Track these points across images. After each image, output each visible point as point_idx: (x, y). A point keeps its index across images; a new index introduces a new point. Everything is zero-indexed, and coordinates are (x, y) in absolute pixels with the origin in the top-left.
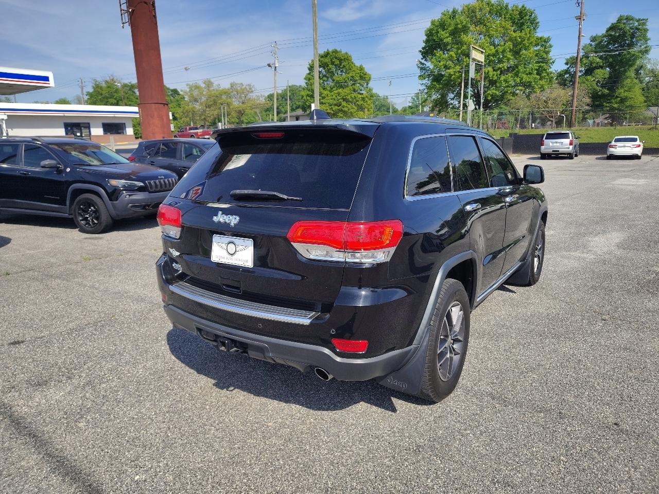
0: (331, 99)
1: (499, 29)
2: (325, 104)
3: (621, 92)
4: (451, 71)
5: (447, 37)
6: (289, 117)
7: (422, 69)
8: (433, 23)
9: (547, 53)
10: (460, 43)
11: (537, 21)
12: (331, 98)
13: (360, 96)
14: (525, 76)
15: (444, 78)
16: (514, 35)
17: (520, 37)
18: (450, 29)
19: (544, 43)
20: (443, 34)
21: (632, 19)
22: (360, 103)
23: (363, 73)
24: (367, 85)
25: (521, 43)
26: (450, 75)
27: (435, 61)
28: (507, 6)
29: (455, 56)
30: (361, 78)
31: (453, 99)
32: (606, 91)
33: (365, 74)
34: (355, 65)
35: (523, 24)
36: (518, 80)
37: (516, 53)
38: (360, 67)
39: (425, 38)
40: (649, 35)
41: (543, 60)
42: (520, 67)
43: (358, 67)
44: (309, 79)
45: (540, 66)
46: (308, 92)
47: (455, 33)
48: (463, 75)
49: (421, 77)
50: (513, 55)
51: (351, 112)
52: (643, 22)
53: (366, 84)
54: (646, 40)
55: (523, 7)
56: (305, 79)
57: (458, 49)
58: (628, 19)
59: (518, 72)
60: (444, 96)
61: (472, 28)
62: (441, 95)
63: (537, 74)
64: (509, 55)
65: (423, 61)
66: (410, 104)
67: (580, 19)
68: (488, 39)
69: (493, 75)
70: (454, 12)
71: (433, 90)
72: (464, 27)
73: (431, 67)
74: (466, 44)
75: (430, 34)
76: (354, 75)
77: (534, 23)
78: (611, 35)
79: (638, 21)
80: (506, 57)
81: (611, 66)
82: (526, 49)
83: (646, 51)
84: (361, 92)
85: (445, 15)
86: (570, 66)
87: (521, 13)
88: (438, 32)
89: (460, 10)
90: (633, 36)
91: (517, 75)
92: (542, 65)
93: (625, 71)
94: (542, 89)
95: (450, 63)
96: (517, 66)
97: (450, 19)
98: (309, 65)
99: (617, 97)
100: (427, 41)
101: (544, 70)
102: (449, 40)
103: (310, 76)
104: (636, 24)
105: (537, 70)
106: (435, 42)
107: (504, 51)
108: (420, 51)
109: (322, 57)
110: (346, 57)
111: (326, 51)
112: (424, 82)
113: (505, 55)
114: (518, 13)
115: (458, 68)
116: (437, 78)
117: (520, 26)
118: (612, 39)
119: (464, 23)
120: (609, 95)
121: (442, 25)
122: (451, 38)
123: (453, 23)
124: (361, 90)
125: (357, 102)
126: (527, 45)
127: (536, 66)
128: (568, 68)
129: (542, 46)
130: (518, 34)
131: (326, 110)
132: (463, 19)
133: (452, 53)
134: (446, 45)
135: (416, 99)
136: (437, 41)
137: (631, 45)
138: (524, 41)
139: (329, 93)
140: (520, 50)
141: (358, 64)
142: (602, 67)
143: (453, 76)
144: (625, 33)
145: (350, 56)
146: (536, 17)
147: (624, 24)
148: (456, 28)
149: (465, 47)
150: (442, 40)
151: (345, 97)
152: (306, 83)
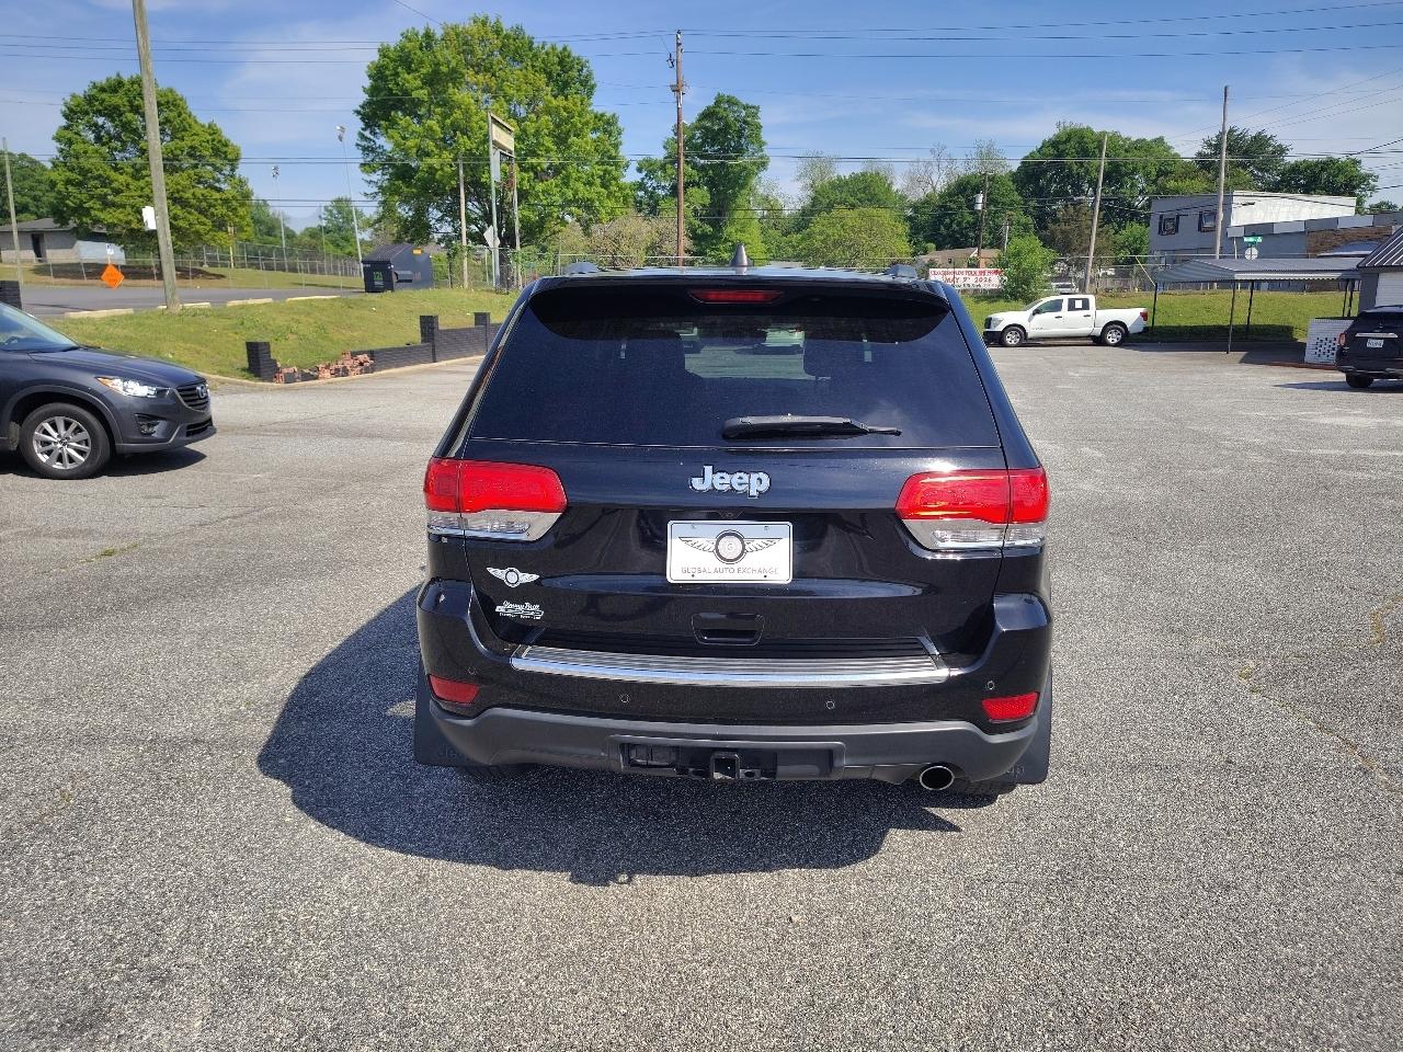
0: (140, 197)
1: (524, 87)
2: (124, 206)
3: (729, 230)
4: (434, 161)
5: (417, 89)
6: (15, 234)
7: (365, 149)
8: (384, 53)
9: (616, 146)
10: (448, 105)
11: (593, 82)
12: (139, 193)
13: (217, 195)
14: (580, 186)
15: (420, 174)
16: (554, 102)
17: (565, 109)
18: (424, 71)
19: (607, 125)
20: (411, 81)
21: (736, 103)
22: (220, 210)
23: (220, 141)
24: (233, 170)
25: (567, 121)
26: (432, 170)
27: (397, 136)
28: (531, 43)
29: (439, 129)
30: (217, 152)
31: (440, 220)
32: (709, 229)
33: (226, 146)
34: (196, 122)
35: (566, 85)
36: (570, 194)
37: (561, 141)
38: (210, 126)
39: (368, 83)
40: (764, 136)
41: (610, 159)
42: (570, 169)
43: (203, 126)
44: (70, 142)
45: (605, 171)
46: (68, 174)
47: (434, 80)
48: (461, 172)
49: (367, 167)
50: (556, 144)
51: (197, 233)
52: (753, 110)
53: (228, 168)
54: (761, 144)
55: (565, 49)
56: (58, 139)
57: (445, 116)
58: (731, 102)
59: (568, 177)
60: (421, 213)
61: (470, 76)
62: (416, 210)
63: (603, 186)
64: (548, 142)
65: (367, 133)
66: (324, 223)
67: (678, 91)
68: (505, 104)
69: (523, 179)
70: (428, 36)
71: (397, 198)
72: (454, 71)
73: (389, 146)
74: (459, 108)
75: (379, 75)
76: (196, 143)
77: (587, 86)
78: (706, 128)
79: (746, 107)
80: (543, 145)
81: (712, 184)
82: (577, 135)
83: (763, 165)
84: (217, 185)
85: (410, 41)
86: (646, 175)
87: (561, 62)
88: (397, 74)
89: (439, 34)
90: (740, 134)
91: (566, 184)
92: (610, 168)
93: (735, 196)
94: (612, 216)
95: (430, 145)
96: (563, 167)
97: (421, 49)
98: (66, 104)
99: (726, 240)
100: (373, 91)
101: (615, 179)
102: (422, 94)
103: (69, 134)
104: (743, 114)
105: (600, 177)
106: (392, 94)
107: (537, 133)
108: (358, 112)
109: (103, 90)
110: (171, 100)
111: (114, 76)
112: (376, 177)
113: (541, 140)
114: (556, 59)
115: (447, 156)
116: (403, 174)
117: (562, 88)
118: (711, 137)
119: (453, 64)
120: (713, 236)
121: (405, 60)
122: (426, 92)
123: (428, 59)
124: (218, 181)
125: (212, 210)
126: (580, 125)
127: (599, 170)
128: (643, 179)
129: (605, 131)
130: (560, 101)
131: (128, 223)
132: (448, 56)
133: (433, 123)
134: (418, 103)
135: (335, 212)
136: (396, 95)
137: (739, 151)
138: (573, 117)
139: (130, 180)
140: (568, 133)
141: (204, 120)
142: (698, 185)
143: (440, 172)
144: (728, 126)
145: (181, 100)
146: (590, 74)
147: (725, 109)
148: (436, 72)
149: (458, 114)
150: (406, 93)
151: (176, 195)
152: (61, 151)
